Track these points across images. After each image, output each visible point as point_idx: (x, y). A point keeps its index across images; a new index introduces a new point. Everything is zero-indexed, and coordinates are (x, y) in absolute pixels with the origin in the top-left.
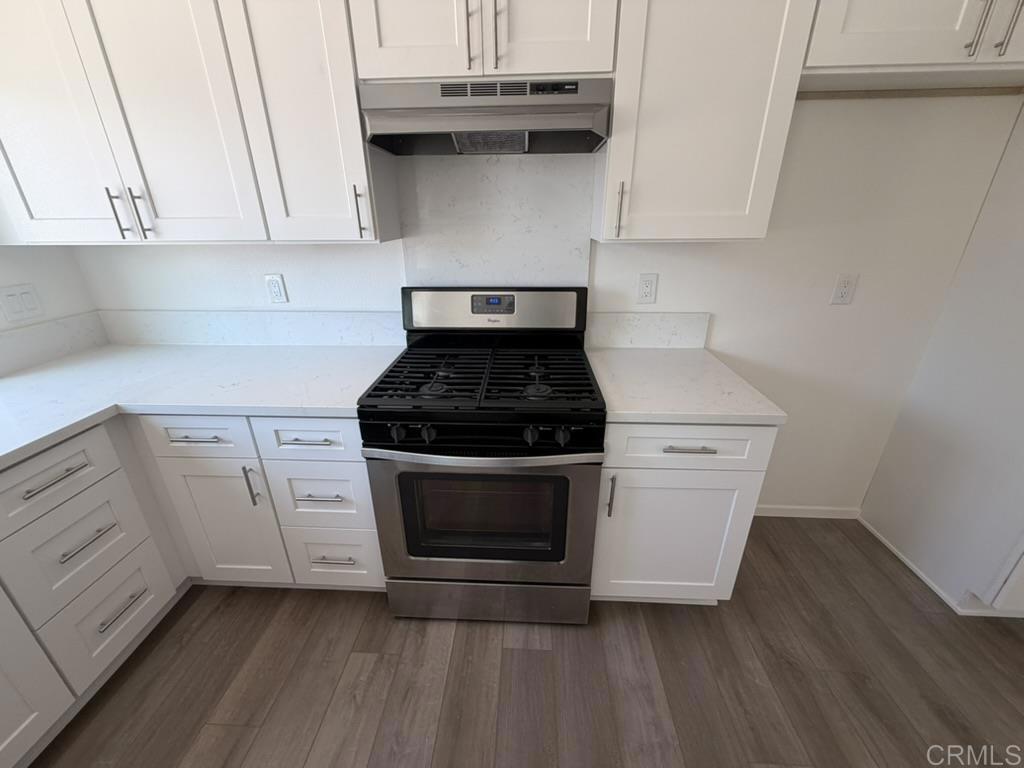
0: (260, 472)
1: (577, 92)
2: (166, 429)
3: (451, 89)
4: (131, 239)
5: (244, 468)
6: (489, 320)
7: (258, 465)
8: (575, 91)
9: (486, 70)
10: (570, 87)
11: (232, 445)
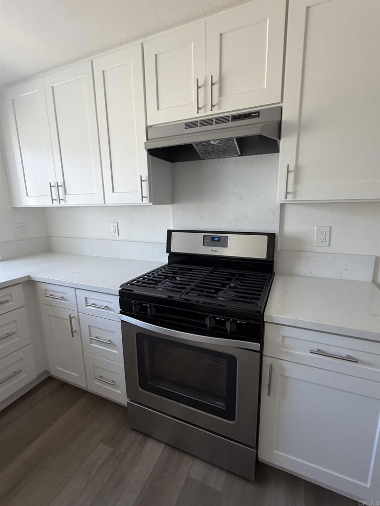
0: (78, 319)
1: (259, 117)
2: (46, 290)
3: (190, 125)
4: (56, 204)
5: (70, 316)
6: (212, 250)
7: (77, 315)
8: (258, 116)
9: (207, 113)
10: (255, 114)
11: (68, 302)
